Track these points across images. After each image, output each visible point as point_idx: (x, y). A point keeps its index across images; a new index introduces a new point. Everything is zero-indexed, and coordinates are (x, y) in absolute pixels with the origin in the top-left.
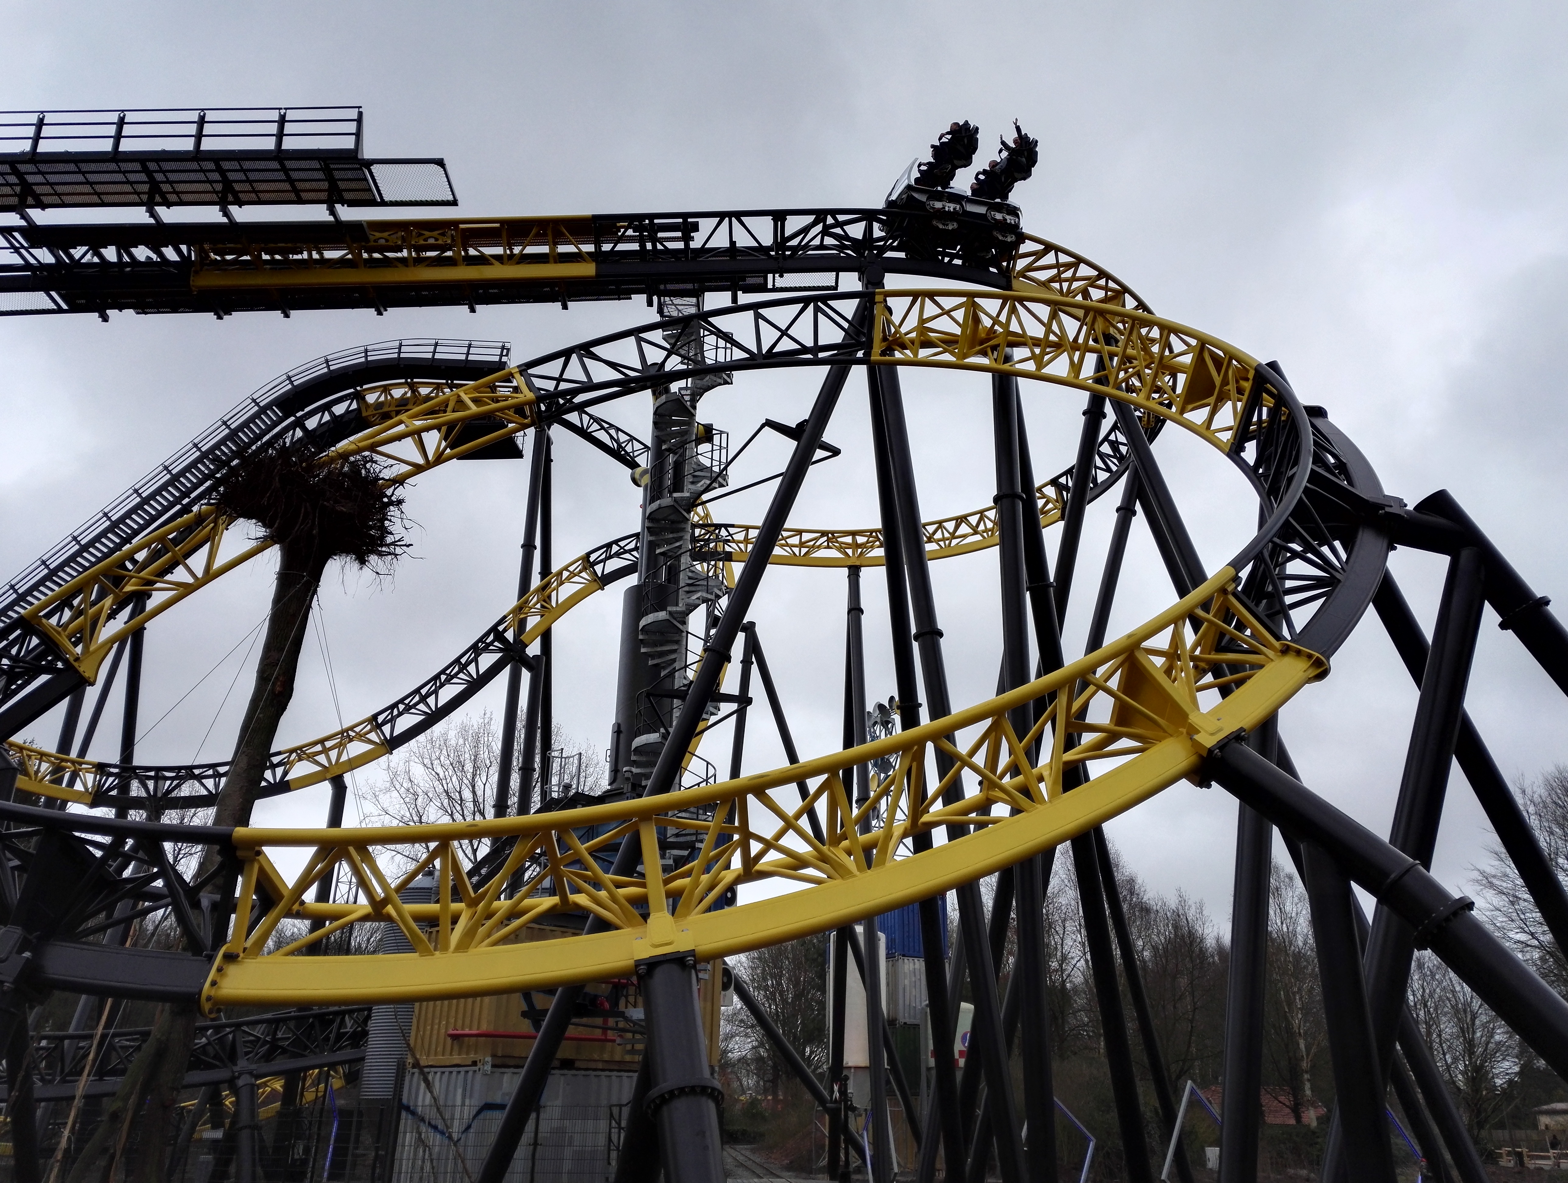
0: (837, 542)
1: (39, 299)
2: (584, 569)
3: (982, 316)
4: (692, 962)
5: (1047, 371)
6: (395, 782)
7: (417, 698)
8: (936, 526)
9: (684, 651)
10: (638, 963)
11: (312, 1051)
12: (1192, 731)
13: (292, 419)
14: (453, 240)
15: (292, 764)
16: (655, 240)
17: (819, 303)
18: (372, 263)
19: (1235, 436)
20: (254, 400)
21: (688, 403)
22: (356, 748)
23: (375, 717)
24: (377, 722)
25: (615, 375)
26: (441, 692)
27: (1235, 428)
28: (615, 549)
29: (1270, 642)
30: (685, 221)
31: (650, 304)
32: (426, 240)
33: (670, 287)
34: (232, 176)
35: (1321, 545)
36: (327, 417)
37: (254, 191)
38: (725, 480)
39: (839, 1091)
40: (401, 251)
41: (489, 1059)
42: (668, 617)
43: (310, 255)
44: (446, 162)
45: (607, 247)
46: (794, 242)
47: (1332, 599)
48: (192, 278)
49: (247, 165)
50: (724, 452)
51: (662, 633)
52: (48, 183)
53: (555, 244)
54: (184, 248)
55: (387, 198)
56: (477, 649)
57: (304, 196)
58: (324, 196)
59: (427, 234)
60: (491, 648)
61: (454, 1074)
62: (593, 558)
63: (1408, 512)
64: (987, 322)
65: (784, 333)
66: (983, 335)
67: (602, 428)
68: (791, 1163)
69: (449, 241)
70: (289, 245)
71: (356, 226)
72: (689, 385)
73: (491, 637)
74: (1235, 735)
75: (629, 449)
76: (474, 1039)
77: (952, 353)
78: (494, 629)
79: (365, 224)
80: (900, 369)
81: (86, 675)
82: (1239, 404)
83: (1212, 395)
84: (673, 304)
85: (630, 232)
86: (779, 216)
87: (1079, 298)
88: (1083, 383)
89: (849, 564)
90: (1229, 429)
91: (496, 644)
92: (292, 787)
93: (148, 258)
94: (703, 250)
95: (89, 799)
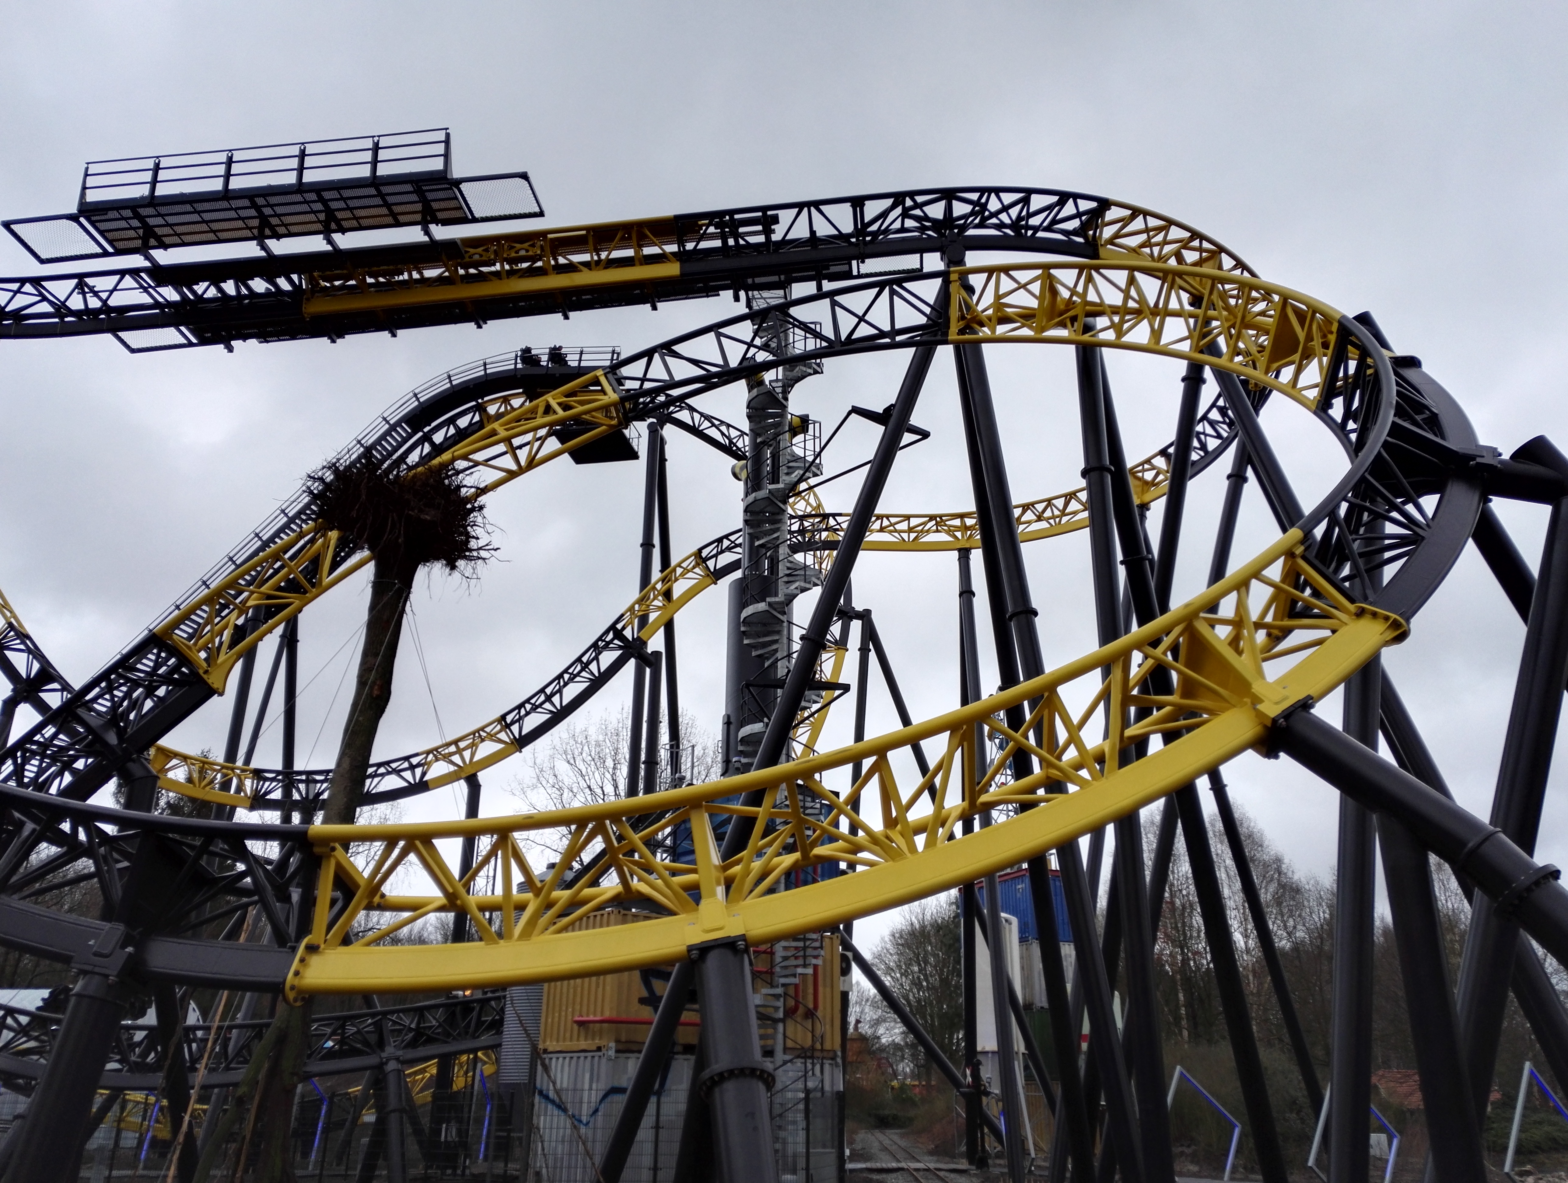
0: (946, 525)
1: (170, 335)
2: (697, 565)
3: (1061, 288)
4: (742, 947)
5: (1127, 339)
6: (541, 779)
7: (542, 698)
8: (1045, 503)
9: (785, 641)
10: (690, 948)
11: (454, 1039)
12: (1256, 700)
13: (420, 434)
14: (542, 248)
15: (429, 764)
16: (737, 236)
17: (895, 287)
18: (468, 279)
19: (1321, 394)
20: (384, 419)
21: (780, 395)
22: (487, 749)
23: (503, 717)
24: (506, 722)
25: (698, 372)
26: (565, 690)
27: (1321, 386)
28: (726, 543)
29: (1341, 604)
30: (765, 214)
31: (737, 299)
32: (517, 252)
33: (758, 280)
34: (334, 205)
35: (1404, 503)
36: (452, 431)
37: (355, 218)
38: (818, 469)
39: (972, 1075)
40: (494, 265)
41: (612, 1045)
42: (767, 608)
43: (410, 275)
44: (530, 175)
45: (690, 246)
46: (874, 227)
47: (1414, 557)
48: (304, 306)
49: (347, 193)
50: (817, 441)
51: (765, 625)
52: (168, 225)
53: (640, 246)
54: (295, 277)
55: (477, 215)
56: (597, 647)
57: (402, 218)
58: (418, 217)
59: (518, 246)
60: (611, 646)
61: (582, 1059)
62: (704, 553)
63: (1503, 462)
64: (1065, 294)
65: (861, 319)
66: (1062, 307)
67: (713, 425)
68: (936, 1147)
69: (539, 252)
70: (391, 267)
71: (450, 245)
72: (780, 377)
73: (611, 636)
74: (1302, 703)
75: (740, 444)
76: (598, 1025)
77: (1030, 327)
78: (613, 627)
79: (459, 242)
80: (984, 346)
81: (215, 686)
82: (1325, 359)
83: (1296, 352)
84: (762, 298)
85: (712, 229)
86: (858, 202)
87: (1173, 262)
88: (1164, 349)
89: (959, 547)
90: (1316, 386)
91: (616, 642)
92: (430, 786)
93: (267, 289)
94: (784, 242)
95: (248, 805)
